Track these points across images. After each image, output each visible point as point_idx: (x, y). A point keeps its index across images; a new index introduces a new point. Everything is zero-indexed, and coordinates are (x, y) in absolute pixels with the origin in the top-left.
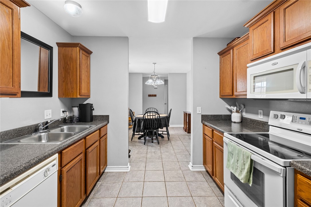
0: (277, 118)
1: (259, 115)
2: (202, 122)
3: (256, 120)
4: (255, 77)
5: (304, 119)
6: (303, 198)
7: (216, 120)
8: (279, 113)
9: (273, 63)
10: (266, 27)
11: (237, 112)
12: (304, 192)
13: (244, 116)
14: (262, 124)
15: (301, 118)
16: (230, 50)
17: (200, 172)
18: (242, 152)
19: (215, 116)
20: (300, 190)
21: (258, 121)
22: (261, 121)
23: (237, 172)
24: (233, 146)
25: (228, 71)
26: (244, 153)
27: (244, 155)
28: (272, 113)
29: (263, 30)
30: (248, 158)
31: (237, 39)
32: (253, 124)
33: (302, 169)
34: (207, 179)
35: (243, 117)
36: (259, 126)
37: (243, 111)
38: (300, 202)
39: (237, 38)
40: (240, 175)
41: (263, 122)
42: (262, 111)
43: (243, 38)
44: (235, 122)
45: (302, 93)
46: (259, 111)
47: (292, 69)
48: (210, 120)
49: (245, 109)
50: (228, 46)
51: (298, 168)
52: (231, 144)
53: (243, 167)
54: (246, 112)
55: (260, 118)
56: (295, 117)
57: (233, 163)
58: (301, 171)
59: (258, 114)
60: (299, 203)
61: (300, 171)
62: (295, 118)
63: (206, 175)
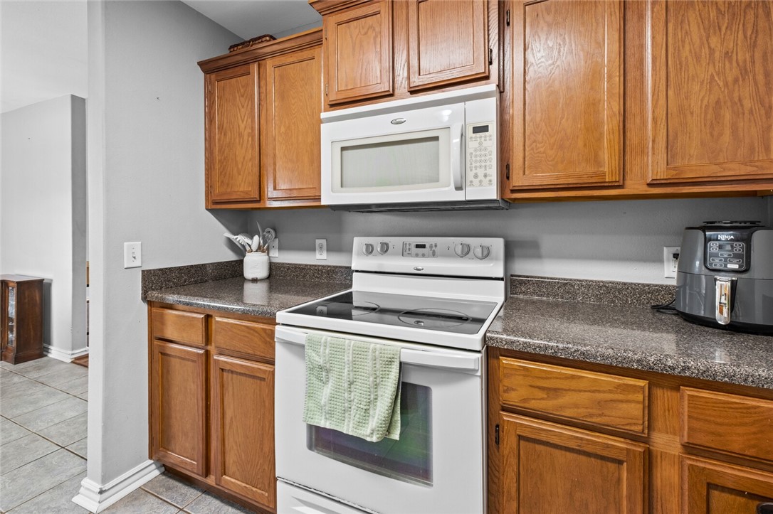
0: (371, 252)
1: (317, 252)
2: (144, 298)
3: (310, 266)
4: (343, 149)
5: (423, 246)
6: (514, 404)
7: (196, 282)
8: (376, 241)
9: (395, 120)
10: (371, 27)
11: (260, 249)
12: (513, 390)
13: (274, 260)
14: (328, 272)
15: (418, 246)
16: (247, 63)
17: (143, 491)
18: (370, 353)
19: (193, 271)
20: (507, 390)
21: (315, 266)
22: (323, 266)
23: (346, 420)
24: (328, 345)
25: (242, 126)
26: (377, 353)
27: (375, 360)
28: (359, 243)
29: (366, 33)
30: (391, 362)
31: (268, 38)
32: (304, 277)
33: (513, 342)
34: (179, 499)
35: (274, 263)
36: (318, 278)
37: (271, 246)
38: (507, 416)
39: (267, 36)
40: (362, 423)
41: (330, 266)
42: (324, 242)
43: (298, 40)
44: (255, 280)
45: (458, 188)
46: (318, 242)
47: (436, 138)
48: (177, 285)
49: (277, 239)
50: (234, 53)
51: (504, 343)
52: (323, 341)
53: (372, 397)
54: (281, 248)
55: (321, 258)
56: (406, 244)
57: (332, 398)
58: (510, 348)
59: (314, 250)
60: (505, 418)
61: (507, 349)
62: (408, 247)
63: (169, 489)
